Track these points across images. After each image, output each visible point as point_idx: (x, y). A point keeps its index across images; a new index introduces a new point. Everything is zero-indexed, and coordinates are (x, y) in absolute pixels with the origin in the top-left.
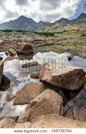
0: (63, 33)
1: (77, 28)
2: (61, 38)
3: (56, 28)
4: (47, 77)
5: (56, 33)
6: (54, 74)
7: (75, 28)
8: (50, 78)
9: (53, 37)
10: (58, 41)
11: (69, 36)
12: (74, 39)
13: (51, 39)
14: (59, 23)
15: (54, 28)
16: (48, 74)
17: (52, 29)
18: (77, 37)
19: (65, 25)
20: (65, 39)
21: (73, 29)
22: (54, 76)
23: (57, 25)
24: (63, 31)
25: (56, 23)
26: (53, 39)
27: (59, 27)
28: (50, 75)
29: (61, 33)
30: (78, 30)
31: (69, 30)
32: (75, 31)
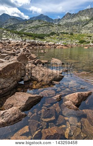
3: (37, 28)
7: (65, 31)
14: (39, 21)
15: (33, 27)
17: (29, 28)
19: (49, 25)
21: (62, 31)
23: (37, 23)
25: (35, 20)
27: (41, 26)
29: (49, 36)
30: (72, 34)
31: (58, 33)
32: (67, 35)
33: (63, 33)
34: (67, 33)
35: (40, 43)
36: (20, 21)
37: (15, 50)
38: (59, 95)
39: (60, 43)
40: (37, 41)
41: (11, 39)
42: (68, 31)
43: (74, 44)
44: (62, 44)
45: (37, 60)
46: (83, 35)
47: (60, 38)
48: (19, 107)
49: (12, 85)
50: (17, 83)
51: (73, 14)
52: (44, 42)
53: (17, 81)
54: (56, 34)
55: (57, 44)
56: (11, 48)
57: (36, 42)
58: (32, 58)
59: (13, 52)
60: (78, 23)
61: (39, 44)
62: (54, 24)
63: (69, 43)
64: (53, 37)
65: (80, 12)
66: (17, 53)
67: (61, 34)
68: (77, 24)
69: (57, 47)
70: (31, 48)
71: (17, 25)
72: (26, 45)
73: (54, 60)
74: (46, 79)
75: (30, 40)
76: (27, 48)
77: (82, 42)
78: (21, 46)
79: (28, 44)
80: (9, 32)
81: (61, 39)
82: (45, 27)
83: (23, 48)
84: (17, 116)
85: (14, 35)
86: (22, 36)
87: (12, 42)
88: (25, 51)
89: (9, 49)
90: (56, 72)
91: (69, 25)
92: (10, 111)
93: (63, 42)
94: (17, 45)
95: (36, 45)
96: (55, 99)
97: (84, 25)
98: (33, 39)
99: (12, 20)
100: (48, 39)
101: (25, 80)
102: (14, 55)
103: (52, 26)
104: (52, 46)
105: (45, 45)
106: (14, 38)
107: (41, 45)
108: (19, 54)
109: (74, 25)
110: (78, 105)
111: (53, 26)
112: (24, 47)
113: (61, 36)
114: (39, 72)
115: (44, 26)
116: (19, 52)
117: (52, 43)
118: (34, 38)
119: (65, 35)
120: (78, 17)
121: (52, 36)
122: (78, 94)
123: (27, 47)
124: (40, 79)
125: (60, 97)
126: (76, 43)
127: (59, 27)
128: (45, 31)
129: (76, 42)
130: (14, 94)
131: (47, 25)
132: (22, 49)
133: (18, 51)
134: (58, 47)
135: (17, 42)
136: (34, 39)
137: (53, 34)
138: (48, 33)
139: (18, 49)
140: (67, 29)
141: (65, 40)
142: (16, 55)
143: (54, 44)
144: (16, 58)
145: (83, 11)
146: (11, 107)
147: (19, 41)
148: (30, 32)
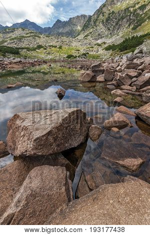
0: (37, 50)
1: (57, 44)
2: (36, 60)
3: (20, 39)
4: (24, 146)
5: (23, 49)
6: (37, 134)
7: (54, 43)
8: (31, 146)
9: (20, 57)
10: (33, 66)
11: (50, 57)
12: (59, 61)
13: (15, 61)
14: (23, 30)
15: (15, 38)
16: (26, 138)
17: (11, 40)
18: (62, 59)
19: (36, 36)
20: (44, 62)
21: (51, 44)
22: (37, 139)
24: (36, 46)
25: (17, 29)
26: (21, 61)
27: (26, 37)
28: (28, 139)
29: (34, 50)
30: (60, 48)
31: (45, 46)
32: (56, 49)
33: (53, 46)
34: (55, 47)
47: (47, 52)
54: (43, 47)
64: (40, 51)
65: (70, 19)
67: (49, 48)
77: (69, 57)
81: (49, 54)
82: (31, 38)
93: (51, 57)
103: (38, 37)
111: (40, 37)
113: (49, 50)
115: (29, 37)
119: (53, 49)
120: (70, 26)
121: (39, 49)
128: (31, 43)
131: (32, 36)
137: (40, 47)
140: (56, 41)
141: (53, 55)
145: (74, 18)
148: (12, 45)
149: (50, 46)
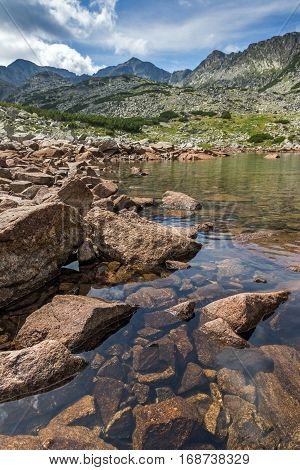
0: (161, 124)
3: (119, 100)
7: (205, 106)
11: (195, 140)
14: (127, 80)
15: (107, 99)
17: (96, 103)
19: (157, 91)
21: (198, 108)
23: (119, 85)
25: (114, 78)
27: (132, 95)
29: (155, 122)
30: (227, 116)
31: (183, 113)
32: (213, 119)
33: (200, 113)
34: (212, 114)
35: (127, 146)
36: (69, 79)
37: (51, 168)
38: (186, 303)
39: (189, 145)
40: (121, 140)
41: (39, 136)
42: (214, 108)
43: (235, 145)
44: (195, 148)
45: (119, 199)
46: (262, 119)
47: (190, 128)
48: (65, 340)
49: (43, 274)
50: (59, 266)
51: (229, 56)
52: (141, 142)
53: (59, 260)
54: (177, 116)
55: (182, 146)
56: (41, 161)
57: (115, 143)
58: (103, 193)
59: (47, 176)
60: (245, 82)
61: (125, 149)
62: (171, 87)
63: (219, 143)
64: (169, 126)
65: (251, 46)
66: (59, 178)
67: (193, 117)
68: (241, 83)
69: (181, 158)
70: (101, 161)
71: (60, 94)
72: (85, 154)
73: (172, 197)
74: (146, 254)
75: (97, 137)
76: (87, 162)
77: (258, 139)
78: (72, 156)
79: (93, 149)
80: (34, 114)
81: (194, 132)
82: (145, 97)
83: (78, 163)
84: (57, 365)
85: (48, 124)
86: (72, 127)
87: (44, 144)
88: (83, 169)
89: (33, 166)
90: (178, 232)
91: (219, 88)
92: (36, 350)
93: (199, 140)
94: (60, 154)
95: (117, 152)
96: (174, 313)
97: (266, 88)
98: (108, 134)
99: (42, 79)
100: (153, 132)
101: (82, 258)
102: (49, 182)
103: (164, 92)
104: (165, 155)
105: (143, 152)
106: (48, 132)
107: (131, 151)
108: (64, 181)
109: (234, 87)
110: (246, 332)
111: (168, 94)
112: (81, 158)
113: (193, 122)
114: (127, 234)
115: (142, 94)
116: (65, 175)
117: (167, 145)
118: (110, 131)
119: (206, 119)
120: (248, 62)
121: (167, 122)
122: (247, 299)
123: (88, 159)
124: (128, 256)
125: (191, 307)
126: (240, 142)
127: (188, 96)
128: (145, 108)
129: (241, 139)
130: (48, 299)
131: (149, 92)
132: (72, 167)
133: (62, 170)
134: (183, 155)
135: (57, 145)
136: (110, 134)
137: (168, 116)
138: (154, 115)
139: (60, 165)
140: (211, 100)
141: (204, 134)
142: (57, 185)
143: (172, 149)
144: (54, 191)
145: (262, 44)
146: (40, 340)
147: (66, 142)
148: (97, 114)
149: (194, 113)
